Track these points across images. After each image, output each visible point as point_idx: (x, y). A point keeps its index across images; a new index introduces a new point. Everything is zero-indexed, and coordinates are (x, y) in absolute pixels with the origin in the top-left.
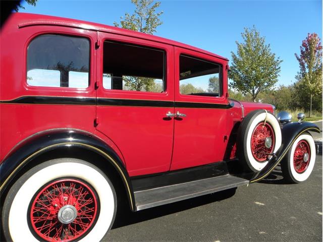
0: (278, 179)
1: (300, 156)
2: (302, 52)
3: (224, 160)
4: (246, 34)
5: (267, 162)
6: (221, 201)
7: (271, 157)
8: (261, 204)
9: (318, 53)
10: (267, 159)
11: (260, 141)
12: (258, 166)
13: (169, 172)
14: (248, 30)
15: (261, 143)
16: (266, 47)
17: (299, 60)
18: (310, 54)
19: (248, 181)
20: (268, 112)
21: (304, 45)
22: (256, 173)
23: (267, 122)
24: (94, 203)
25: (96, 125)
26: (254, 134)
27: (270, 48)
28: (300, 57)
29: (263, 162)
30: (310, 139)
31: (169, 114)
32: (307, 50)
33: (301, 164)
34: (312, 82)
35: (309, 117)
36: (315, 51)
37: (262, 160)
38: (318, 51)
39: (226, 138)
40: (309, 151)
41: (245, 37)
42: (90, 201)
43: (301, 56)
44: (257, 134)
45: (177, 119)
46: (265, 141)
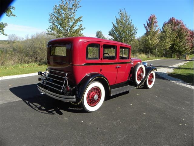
1: (150, 79)
2: (148, 24)
4: (120, 12)
5: (141, 81)
7: (142, 79)
8: (139, 95)
11: (139, 74)
13: (115, 84)
14: (122, 11)
16: (130, 21)
17: (146, 27)
18: (151, 25)
19: (136, 87)
21: (149, 20)
22: (138, 85)
25: (101, 71)
27: (132, 21)
29: (139, 81)
30: (153, 72)
31: (117, 66)
32: (150, 23)
33: (150, 82)
34: (151, 40)
35: (148, 58)
36: (154, 24)
38: (155, 24)
40: (153, 77)
44: (138, 71)
45: (119, 68)
46: (141, 74)
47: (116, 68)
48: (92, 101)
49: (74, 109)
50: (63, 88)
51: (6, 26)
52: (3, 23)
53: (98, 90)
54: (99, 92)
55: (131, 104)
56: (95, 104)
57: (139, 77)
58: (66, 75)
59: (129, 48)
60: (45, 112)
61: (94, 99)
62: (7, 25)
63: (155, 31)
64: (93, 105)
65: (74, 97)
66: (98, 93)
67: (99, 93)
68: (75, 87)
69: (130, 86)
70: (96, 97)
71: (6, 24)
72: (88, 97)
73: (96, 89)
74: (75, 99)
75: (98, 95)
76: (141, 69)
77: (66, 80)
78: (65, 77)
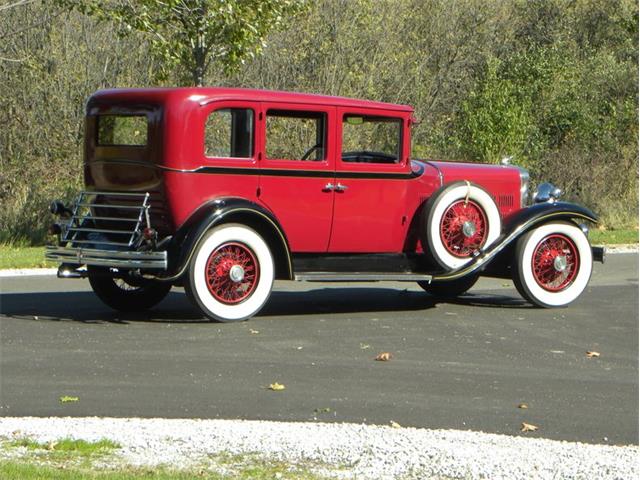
3: (404, 251)
7: (477, 252)
13: (327, 253)
19: (430, 276)
20: (471, 185)
23: (470, 199)
24: (254, 270)
25: (258, 193)
26: (447, 215)
29: (462, 257)
31: (329, 186)
39: (404, 219)
42: (250, 268)
45: (338, 191)
47: (328, 191)
50: (136, 235)
54: (251, 263)
58: (146, 199)
59: (402, 120)
61: (228, 276)
64: (228, 301)
65: (163, 255)
66: (247, 265)
68: (169, 237)
70: (237, 272)
74: (166, 262)
77: (144, 213)
78: (142, 205)
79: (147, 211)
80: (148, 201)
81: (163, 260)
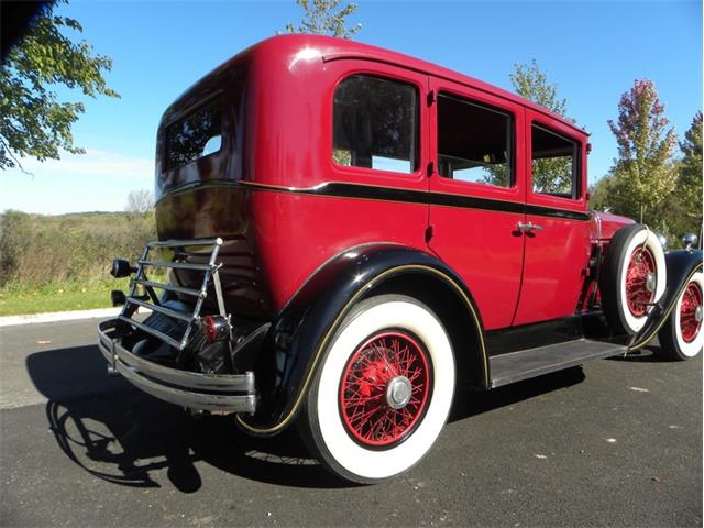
0: (642, 355)
1: (688, 311)
2: (623, 119)
3: (575, 313)
4: (519, 76)
5: (646, 318)
6: (571, 388)
7: (651, 309)
8: (640, 390)
9: (656, 119)
10: (646, 314)
11: (637, 280)
12: (636, 324)
13: (511, 328)
14: (524, 70)
15: (640, 283)
16: (558, 105)
17: (617, 134)
19: (626, 347)
21: (625, 102)
22: (632, 336)
23: (646, 247)
25: (427, 236)
27: (566, 106)
28: (619, 128)
29: (639, 317)
30: (701, 279)
31: (519, 225)
32: (632, 113)
33: (691, 326)
34: (644, 182)
37: (638, 314)
38: (654, 116)
39: (584, 272)
40: (700, 301)
41: (518, 84)
43: (620, 125)
44: (630, 266)
45: (530, 234)
46: (645, 279)
47: (517, 233)
48: (374, 418)
49: (277, 460)
50: (195, 326)
51: (79, 115)
52: (68, 105)
53: (414, 351)
54: (418, 364)
55: (612, 440)
56: (397, 437)
57: (636, 296)
59: (580, 144)
60: (113, 469)
61: (383, 400)
62: (83, 110)
63: (659, 142)
64: (381, 442)
65: (246, 383)
66: (413, 368)
67: (417, 373)
68: (266, 327)
69: (589, 342)
70: (399, 389)
71: (80, 107)
72: (348, 391)
73: (403, 342)
75: (414, 383)
76: (646, 255)
77: (212, 279)
78: (207, 263)
79: (216, 276)
80: (219, 255)
81: (246, 393)
